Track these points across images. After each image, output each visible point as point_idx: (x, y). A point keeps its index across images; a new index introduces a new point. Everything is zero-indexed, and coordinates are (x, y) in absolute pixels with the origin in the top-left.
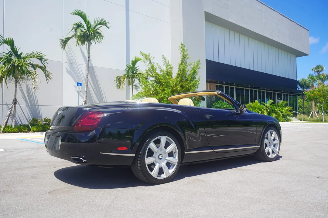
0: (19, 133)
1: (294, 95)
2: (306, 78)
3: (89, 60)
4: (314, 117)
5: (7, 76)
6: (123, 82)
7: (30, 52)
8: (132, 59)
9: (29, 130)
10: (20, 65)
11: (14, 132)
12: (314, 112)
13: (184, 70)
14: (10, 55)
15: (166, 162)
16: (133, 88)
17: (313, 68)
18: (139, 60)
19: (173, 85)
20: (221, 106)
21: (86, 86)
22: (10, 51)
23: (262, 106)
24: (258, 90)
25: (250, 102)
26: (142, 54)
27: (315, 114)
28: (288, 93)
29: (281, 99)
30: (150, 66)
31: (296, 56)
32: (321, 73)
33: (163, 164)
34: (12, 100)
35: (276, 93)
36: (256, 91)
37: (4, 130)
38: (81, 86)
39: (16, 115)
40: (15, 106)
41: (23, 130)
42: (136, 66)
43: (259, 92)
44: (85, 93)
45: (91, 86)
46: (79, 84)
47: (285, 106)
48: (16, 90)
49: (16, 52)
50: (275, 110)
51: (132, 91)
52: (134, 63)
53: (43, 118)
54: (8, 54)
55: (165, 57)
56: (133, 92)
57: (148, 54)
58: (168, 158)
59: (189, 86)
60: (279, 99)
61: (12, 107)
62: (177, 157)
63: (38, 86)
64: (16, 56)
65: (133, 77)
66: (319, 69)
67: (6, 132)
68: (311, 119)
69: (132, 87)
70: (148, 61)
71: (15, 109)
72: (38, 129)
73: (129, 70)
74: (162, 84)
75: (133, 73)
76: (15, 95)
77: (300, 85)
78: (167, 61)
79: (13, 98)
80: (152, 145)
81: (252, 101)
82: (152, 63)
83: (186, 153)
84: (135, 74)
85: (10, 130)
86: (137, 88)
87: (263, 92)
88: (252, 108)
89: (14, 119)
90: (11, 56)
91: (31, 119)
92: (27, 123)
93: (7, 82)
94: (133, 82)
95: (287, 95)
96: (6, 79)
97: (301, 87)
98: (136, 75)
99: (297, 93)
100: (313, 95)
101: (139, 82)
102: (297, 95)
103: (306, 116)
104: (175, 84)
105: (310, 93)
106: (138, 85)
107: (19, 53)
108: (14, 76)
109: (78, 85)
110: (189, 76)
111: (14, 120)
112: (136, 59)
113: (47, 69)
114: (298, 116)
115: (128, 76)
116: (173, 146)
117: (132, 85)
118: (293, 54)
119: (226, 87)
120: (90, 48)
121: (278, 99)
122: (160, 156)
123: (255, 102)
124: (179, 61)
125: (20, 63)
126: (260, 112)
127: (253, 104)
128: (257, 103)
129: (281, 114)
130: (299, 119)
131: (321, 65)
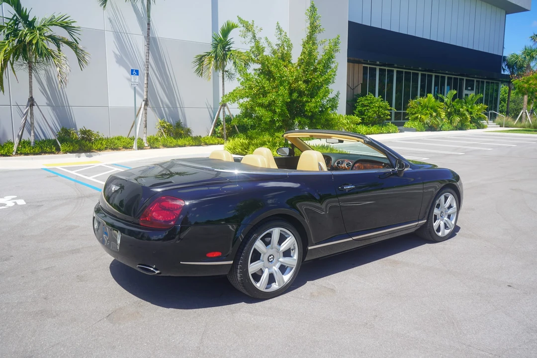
0: (43, 156)
1: (495, 82)
2: (519, 52)
3: (149, 29)
4: (524, 120)
5: (13, 58)
6: (208, 66)
7: (48, 17)
8: (221, 24)
9: (58, 150)
10: (34, 42)
11: (35, 154)
12: (526, 113)
13: (310, 54)
14: (16, 22)
15: (278, 265)
16: (225, 76)
17: (532, 35)
18: (233, 27)
19: (291, 79)
20: (371, 103)
21: (146, 75)
22: (15, 15)
23: (438, 103)
24: (434, 75)
25: (419, 96)
26: (240, 19)
27: (527, 116)
28: (484, 79)
29: (472, 89)
30: (253, 44)
31: (506, 12)
33: (275, 268)
34: (25, 101)
35: (465, 78)
36: (430, 77)
37: (18, 150)
38: (138, 74)
39: (36, 124)
40: (32, 110)
41: (48, 149)
42: (229, 37)
44: (145, 86)
45: (154, 75)
46: (134, 72)
47: (477, 103)
48: (31, 82)
49: (25, 18)
50: (459, 111)
51: (223, 82)
52: (226, 32)
53: (78, 129)
54: (11, 20)
55: (281, 27)
56: (225, 83)
57: (250, 22)
58: (281, 259)
59: (318, 82)
60: (469, 90)
61: (27, 112)
62: (296, 257)
63: (67, 78)
64: (25, 23)
65: (224, 58)
67: (21, 154)
68: (519, 125)
69: (223, 73)
70: (250, 35)
71: (32, 114)
72: (72, 148)
73: (218, 45)
74: (273, 76)
75: (224, 50)
76: (31, 92)
77: (507, 64)
78: (284, 34)
79: (28, 97)
80: (259, 245)
81: (422, 95)
82: (257, 38)
83: (310, 248)
84: (227, 53)
85: (27, 150)
86: (231, 76)
87: (443, 78)
88: (422, 106)
89: (32, 131)
90: (18, 24)
91: (60, 130)
92: (53, 137)
93: (15, 69)
94: (224, 66)
95: (483, 82)
96: (12, 64)
97: (509, 68)
98: (229, 53)
99: (500, 79)
100: (526, 85)
101: (235, 67)
102: (500, 82)
103: (510, 119)
104: (294, 77)
105: (523, 82)
106: (233, 71)
107: (30, 19)
108: (25, 58)
109: (132, 74)
110: (319, 63)
111: (32, 134)
112: (228, 24)
113: (80, 46)
114: (497, 119)
115: (216, 56)
116: (290, 241)
117: (223, 71)
118: (502, 9)
119: (380, 70)
120: (150, 7)
121: (466, 89)
122: (270, 257)
123: (427, 96)
124: (304, 37)
125: (33, 38)
126: (434, 114)
127: (424, 100)
128: (430, 98)
129: (468, 116)
130: (499, 124)
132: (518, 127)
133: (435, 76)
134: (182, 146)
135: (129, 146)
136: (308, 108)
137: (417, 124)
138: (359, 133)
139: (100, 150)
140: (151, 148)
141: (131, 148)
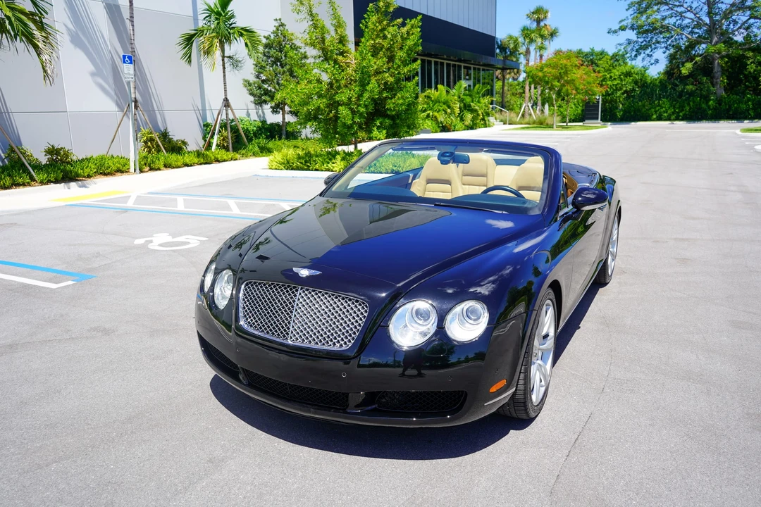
1: (490, 69)
4: (527, 115)
12: (528, 106)
16: (226, 64)
17: (528, 12)
23: (451, 97)
24: (433, 60)
27: (529, 110)
28: (482, 66)
29: (469, 79)
32: (542, 24)
35: (463, 65)
36: (430, 62)
38: (131, 63)
41: (20, 181)
42: (229, 8)
43: (436, 63)
46: (127, 59)
47: (484, 96)
50: (470, 106)
51: (224, 72)
66: (539, 15)
68: (523, 121)
69: (223, 60)
77: (499, 47)
84: (232, 31)
86: (236, 63)
87: (442, 64)
88: (432, 101)
94: (225, 50)
95: (479, 69)
97: (500, 51)
99: (496, 66)
100: (540, 74)
102: (495, 70)
103: (513, 115)
109: (124, 62)
114: (499, 115)
117: (223, 57)
121: (465, 78)
123: (436, 88)
126: (449, 111)
127: (431, 92)
128: (442, 91)
129: (480, 112)
130: (501, 121)
131: (545, 8)
132: (522, 124)
133: (435, 61)
134: (191, 166)
135: (124, 168)
137: (430, 124)
138: (376, 137)
139: (89, 176)
140: (151, 169)
141: (127, 171)
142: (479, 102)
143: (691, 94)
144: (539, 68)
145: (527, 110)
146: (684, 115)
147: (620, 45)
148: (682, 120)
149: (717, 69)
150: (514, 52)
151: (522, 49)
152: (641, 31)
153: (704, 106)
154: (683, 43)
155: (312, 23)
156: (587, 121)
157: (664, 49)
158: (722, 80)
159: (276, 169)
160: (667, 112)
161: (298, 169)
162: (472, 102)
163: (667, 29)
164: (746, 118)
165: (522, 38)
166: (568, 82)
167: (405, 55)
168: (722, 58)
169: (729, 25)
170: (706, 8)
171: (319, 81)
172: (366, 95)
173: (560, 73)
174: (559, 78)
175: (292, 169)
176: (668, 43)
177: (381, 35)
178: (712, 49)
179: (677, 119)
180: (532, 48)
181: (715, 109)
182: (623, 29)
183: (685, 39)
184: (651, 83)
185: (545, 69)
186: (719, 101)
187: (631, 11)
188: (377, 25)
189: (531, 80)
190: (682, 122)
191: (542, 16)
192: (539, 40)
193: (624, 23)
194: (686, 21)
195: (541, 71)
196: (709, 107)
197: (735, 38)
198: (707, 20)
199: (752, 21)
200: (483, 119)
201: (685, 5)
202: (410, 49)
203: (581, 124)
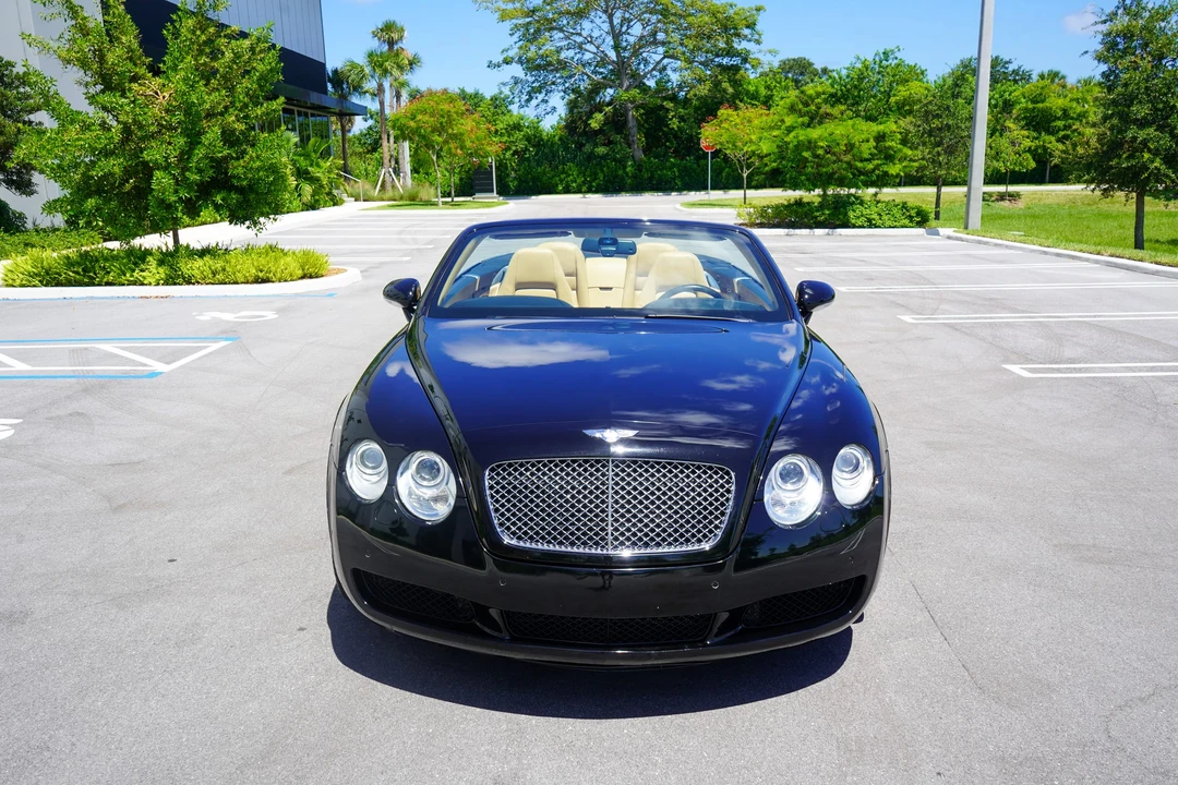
1: (323, 113)
2: (361, 59)
4: (388, 185)
17: (375, 29)
28: (309, 108)
32: (397, 47)
47: (323, 156)
66: (389, 33)
68: (383, 196)
77: (330, 79)
95: (306, 114)
97: (333, 87)
100: (412, 124)
102: (329, 116)
103: (368, 186)
129: (324, 182)
130: (353, 195)
131: (399, 25)
132: (383, 200)
136: (240, 171)
142: (318, 165)
143: (604, 157)
144: (409, 115)
145: (388, 179)
146: (598, 185)
147: (504, 84)
148: (596, 192)
149: (631, 123)
150: (357, 88)
151: (371, 85)
152: (531, 66)
153: (620, 172)
154: (584, 85)
155: (74, 22)
156: (477, 195)
157: (562, 94)
158: (639, 139)
159: (23, 286)
160: (575, 182)
161: (70, 283)
162: (311, 165)
163: (563, 65)
164: (672, 190)
165: (370, 68)
166: (455, 137)
167: (255, 86)
168: (637, 108)
169: (639, 64)
170: (610, 40)
171: (104, 126)
172: (200, 152)
173: (441, 123)
174: (441, 129)
175: (57, 285)
176: (567, 85)
177: (207, 50)
178: (625, 96)
179: (589, 191)
180: (386, 85)
181: (635, 177)
182: (507, 62)
183: (588, 81)
184: (548, 141)
185: (419, 117)
186: (639, 167)
187: (515, 38)
188: (198, 33)
189: (399, 132)
190: (596, 196)
191: (395, 36)
192: (396, 72)
193: (511, 53)
194: (588, 56)
195: (412, 119)
196: (627, 174)
197: (648, 83)
198: (612, 55)
199: (666, 61)
200: (329, 194)
201: (585, 33)
202: (262, 77)
203: (469, 199)
